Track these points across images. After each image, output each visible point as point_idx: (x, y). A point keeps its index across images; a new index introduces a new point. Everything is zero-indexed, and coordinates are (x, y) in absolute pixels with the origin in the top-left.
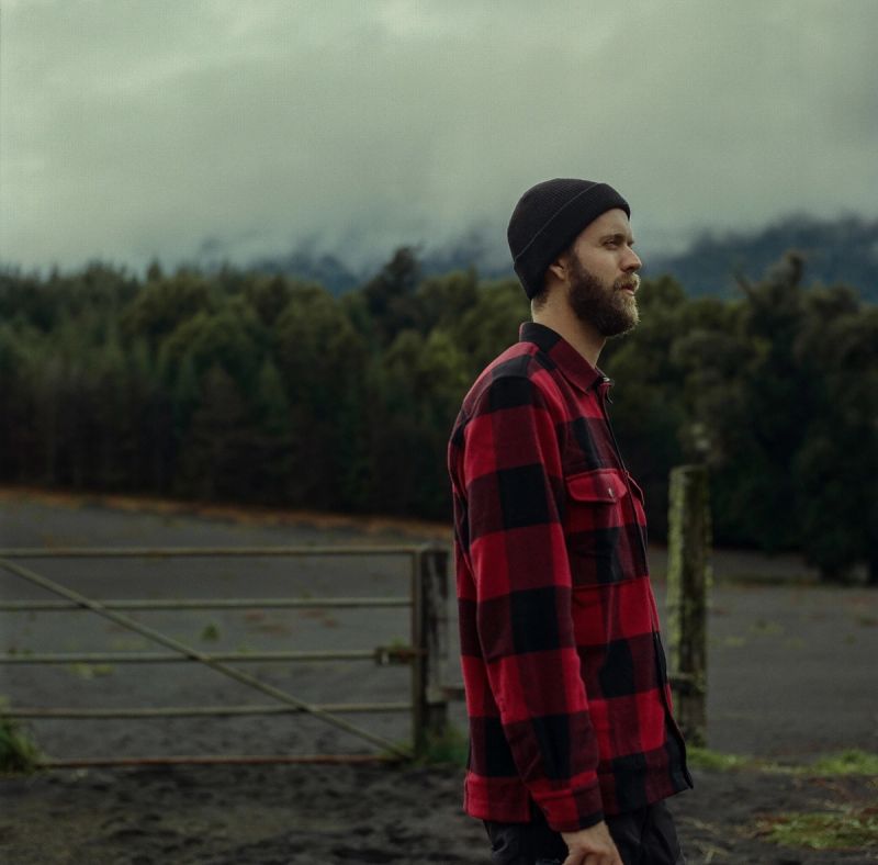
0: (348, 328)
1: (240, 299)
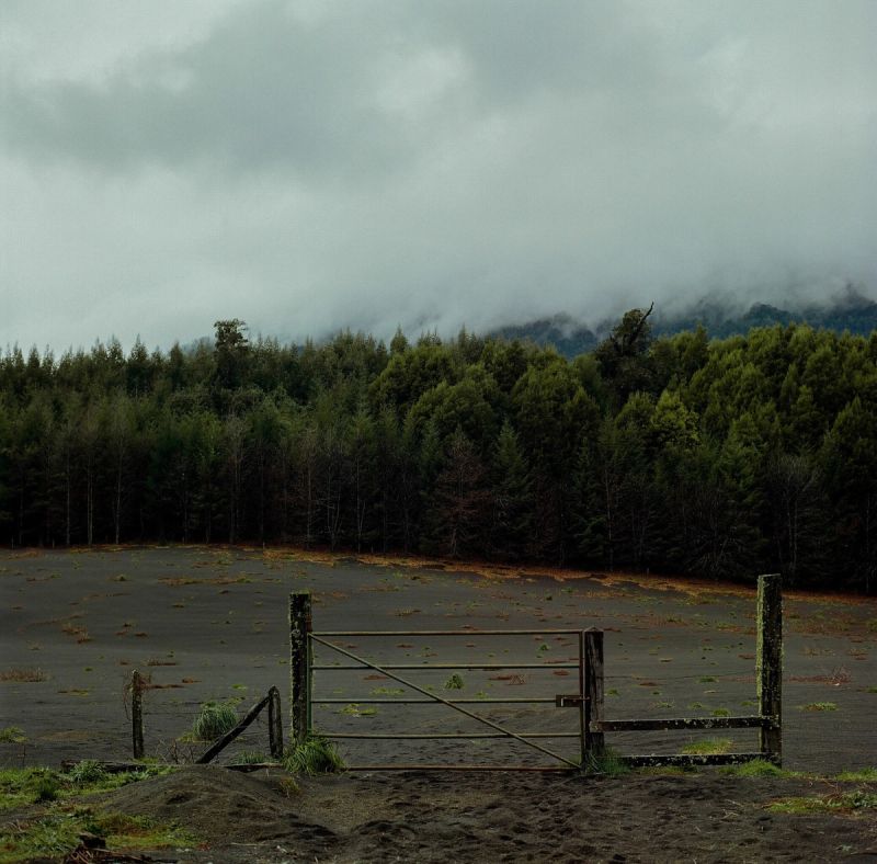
0: (581, 391)
1: (480, 366)
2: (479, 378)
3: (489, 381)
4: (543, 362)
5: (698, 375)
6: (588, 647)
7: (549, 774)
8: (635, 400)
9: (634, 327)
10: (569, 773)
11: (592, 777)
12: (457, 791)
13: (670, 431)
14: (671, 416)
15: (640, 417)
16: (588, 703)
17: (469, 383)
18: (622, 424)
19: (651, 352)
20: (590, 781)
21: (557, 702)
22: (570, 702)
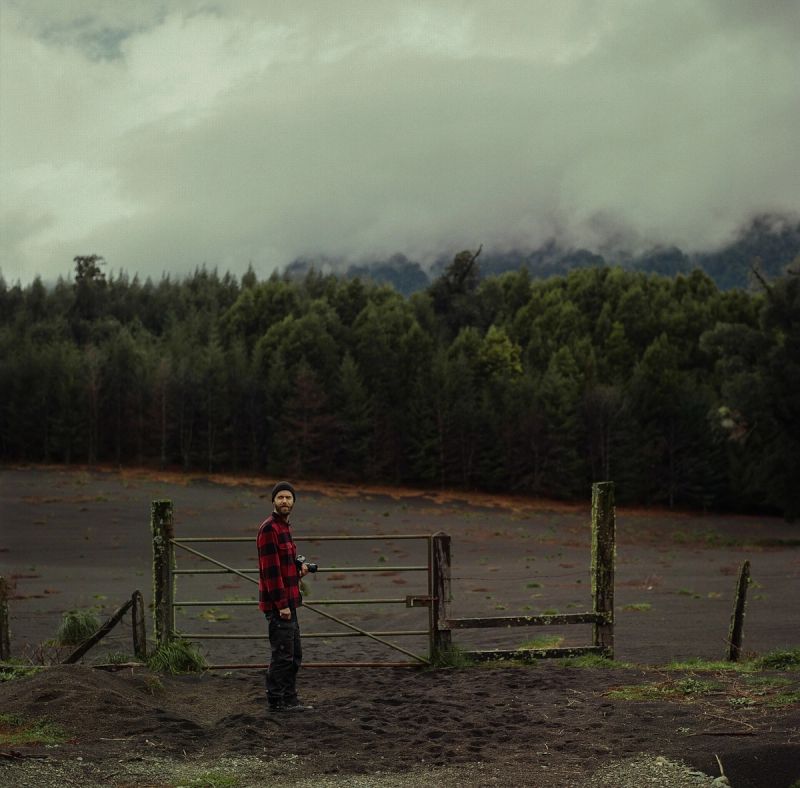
0: (416, 325)
1: (322, 302)
2: (321, 312)
3: (332, 315)
4: (381, 298)
5: (523, 311)
6: (436, 550)
7: (399, 670)
8: (465, 333)
9: (463, 267)
10: (418, 668)
11: (440, 672)
12: (314, 686)
13: (497, 363)
14: (498, 348)
15: (469, 350)
16: (436, 603)
17: (314, 317)
18: (453, 356)
19: (480, 290)
20: (439, 675)
21: (407, 602)
22: (420, 602)
